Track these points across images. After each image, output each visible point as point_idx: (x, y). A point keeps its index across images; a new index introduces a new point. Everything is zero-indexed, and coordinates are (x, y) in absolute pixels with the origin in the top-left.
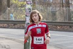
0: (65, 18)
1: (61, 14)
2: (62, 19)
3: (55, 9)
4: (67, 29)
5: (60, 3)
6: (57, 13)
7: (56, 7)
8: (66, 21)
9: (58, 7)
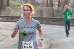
0: (49, 15)
1: (47, 12)
2: (47, 16)
3: (43, 8)
4: (51, 23)
5: (46, 4)
6: (44, 11)
7: (43, 7)
8: (50, 17)
9: (45, 6)
